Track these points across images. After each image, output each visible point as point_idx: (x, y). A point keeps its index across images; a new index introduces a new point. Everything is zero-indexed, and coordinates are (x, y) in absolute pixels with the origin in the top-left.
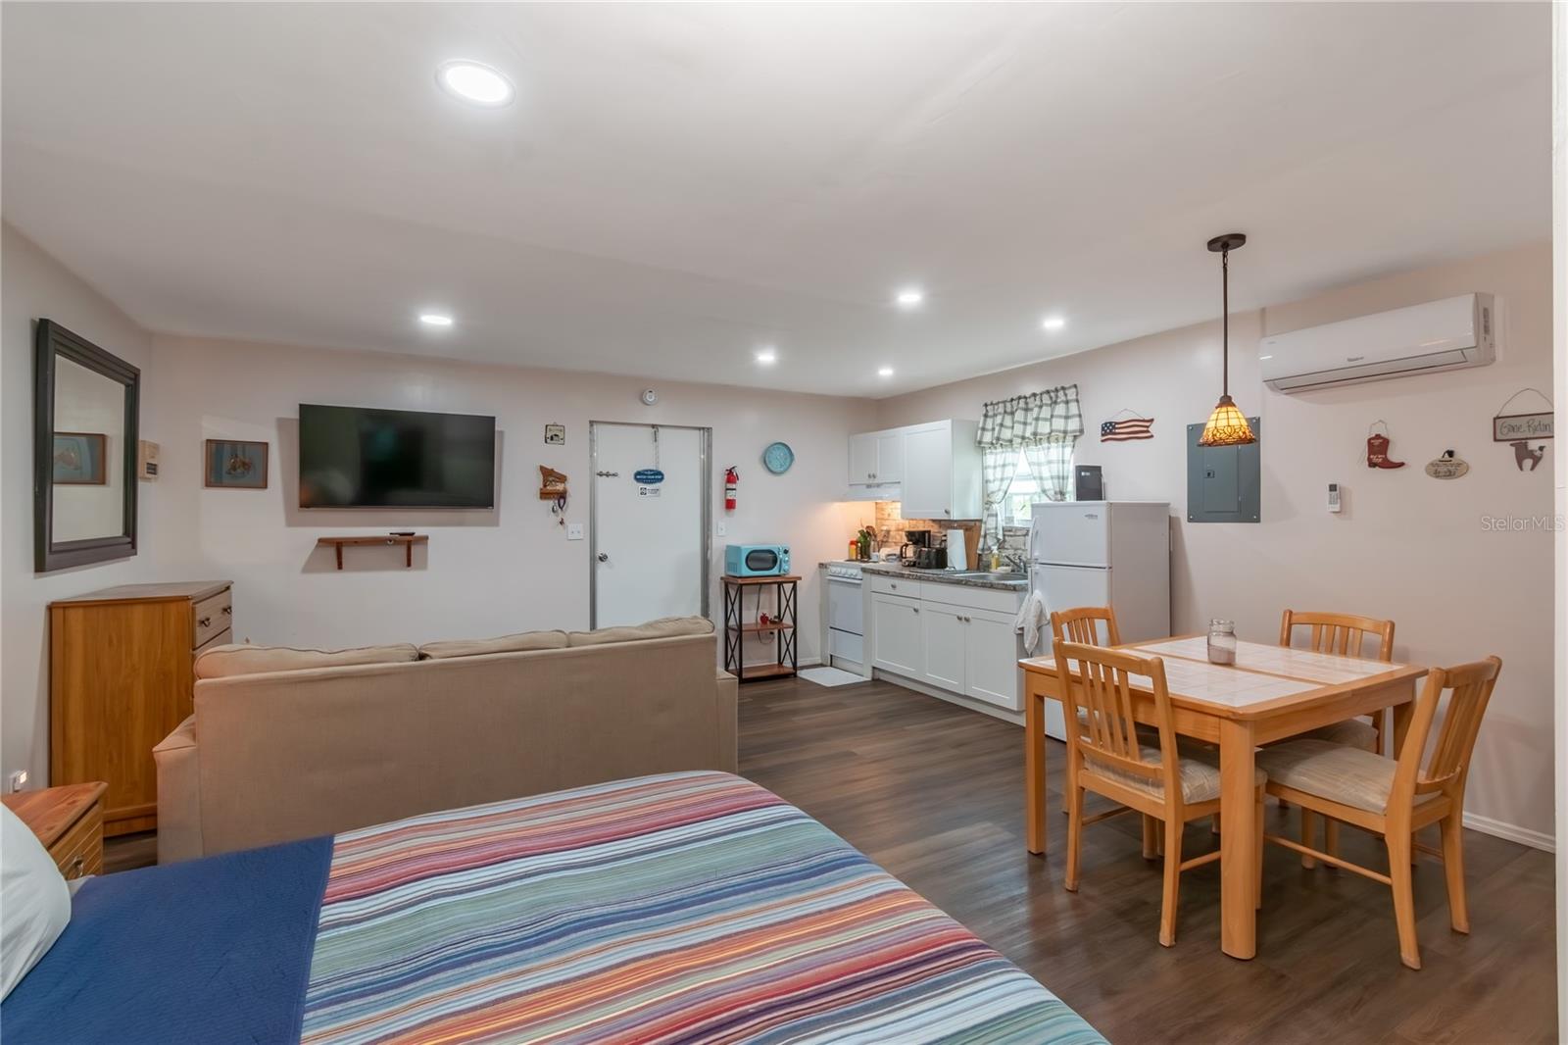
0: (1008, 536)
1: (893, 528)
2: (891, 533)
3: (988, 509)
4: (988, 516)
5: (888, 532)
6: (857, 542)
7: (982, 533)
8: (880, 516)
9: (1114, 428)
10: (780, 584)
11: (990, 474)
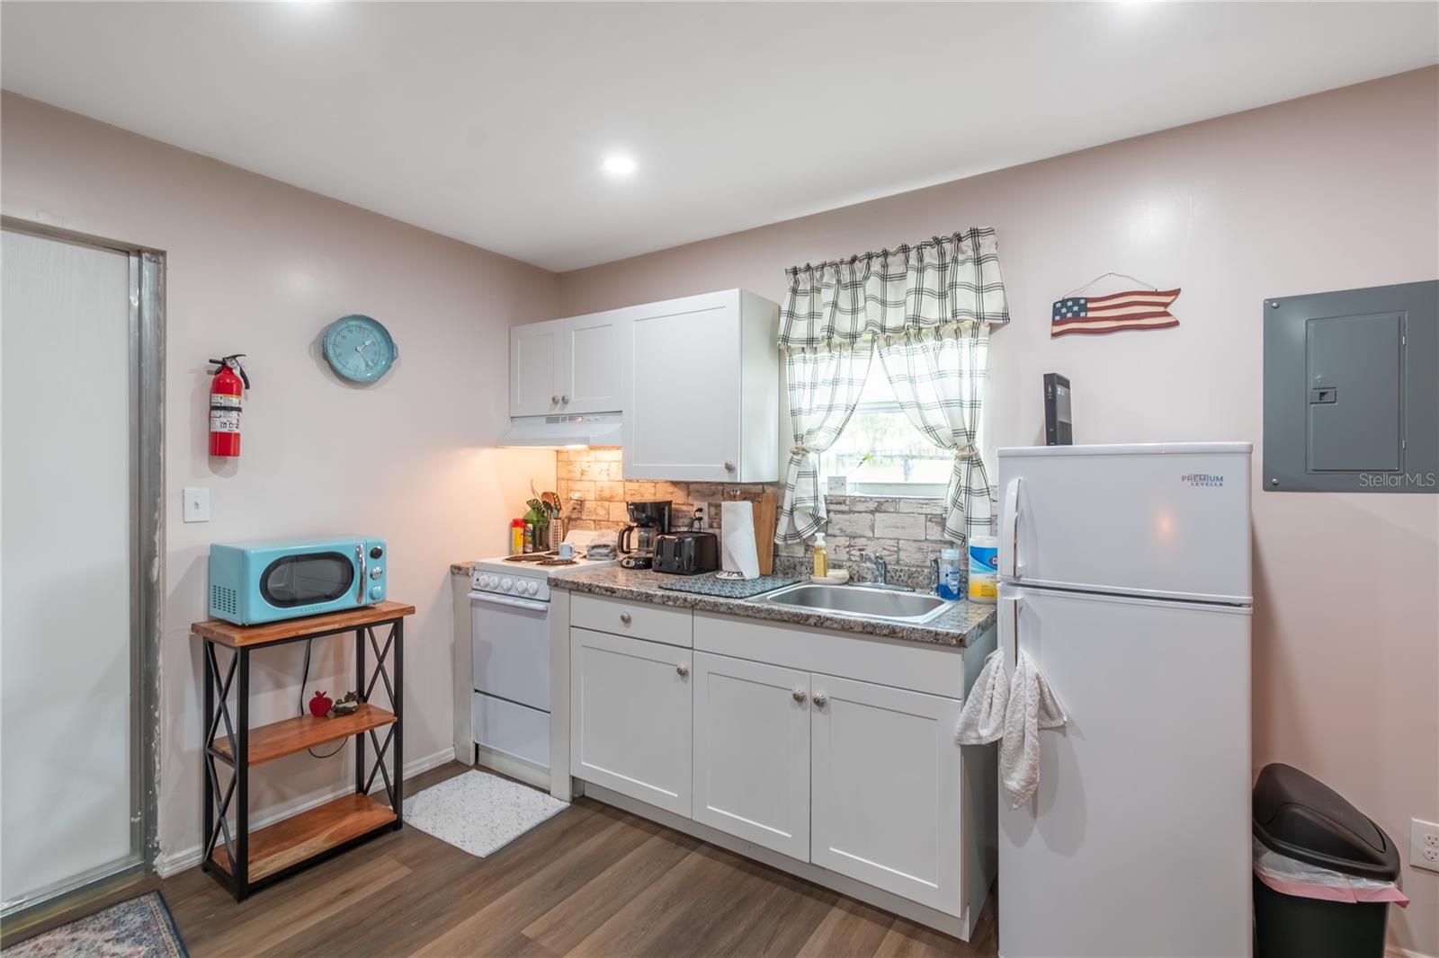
0: (836, 512)
1: (591, 496)
2: (588, 505)
3: (799, 463)
4: (799, 475)
5: (581, 502)
6: (527, 521)
7: (787, 507)
8: (564, 474)
9: (1084, 308)
10: (360, 630)
11: (801, 399)
